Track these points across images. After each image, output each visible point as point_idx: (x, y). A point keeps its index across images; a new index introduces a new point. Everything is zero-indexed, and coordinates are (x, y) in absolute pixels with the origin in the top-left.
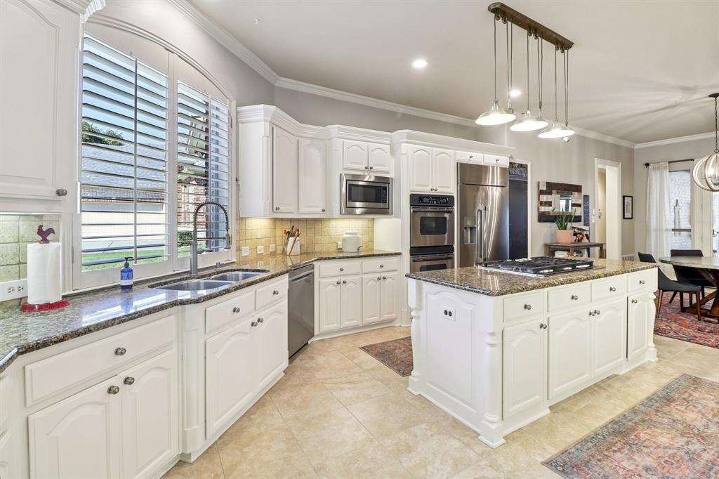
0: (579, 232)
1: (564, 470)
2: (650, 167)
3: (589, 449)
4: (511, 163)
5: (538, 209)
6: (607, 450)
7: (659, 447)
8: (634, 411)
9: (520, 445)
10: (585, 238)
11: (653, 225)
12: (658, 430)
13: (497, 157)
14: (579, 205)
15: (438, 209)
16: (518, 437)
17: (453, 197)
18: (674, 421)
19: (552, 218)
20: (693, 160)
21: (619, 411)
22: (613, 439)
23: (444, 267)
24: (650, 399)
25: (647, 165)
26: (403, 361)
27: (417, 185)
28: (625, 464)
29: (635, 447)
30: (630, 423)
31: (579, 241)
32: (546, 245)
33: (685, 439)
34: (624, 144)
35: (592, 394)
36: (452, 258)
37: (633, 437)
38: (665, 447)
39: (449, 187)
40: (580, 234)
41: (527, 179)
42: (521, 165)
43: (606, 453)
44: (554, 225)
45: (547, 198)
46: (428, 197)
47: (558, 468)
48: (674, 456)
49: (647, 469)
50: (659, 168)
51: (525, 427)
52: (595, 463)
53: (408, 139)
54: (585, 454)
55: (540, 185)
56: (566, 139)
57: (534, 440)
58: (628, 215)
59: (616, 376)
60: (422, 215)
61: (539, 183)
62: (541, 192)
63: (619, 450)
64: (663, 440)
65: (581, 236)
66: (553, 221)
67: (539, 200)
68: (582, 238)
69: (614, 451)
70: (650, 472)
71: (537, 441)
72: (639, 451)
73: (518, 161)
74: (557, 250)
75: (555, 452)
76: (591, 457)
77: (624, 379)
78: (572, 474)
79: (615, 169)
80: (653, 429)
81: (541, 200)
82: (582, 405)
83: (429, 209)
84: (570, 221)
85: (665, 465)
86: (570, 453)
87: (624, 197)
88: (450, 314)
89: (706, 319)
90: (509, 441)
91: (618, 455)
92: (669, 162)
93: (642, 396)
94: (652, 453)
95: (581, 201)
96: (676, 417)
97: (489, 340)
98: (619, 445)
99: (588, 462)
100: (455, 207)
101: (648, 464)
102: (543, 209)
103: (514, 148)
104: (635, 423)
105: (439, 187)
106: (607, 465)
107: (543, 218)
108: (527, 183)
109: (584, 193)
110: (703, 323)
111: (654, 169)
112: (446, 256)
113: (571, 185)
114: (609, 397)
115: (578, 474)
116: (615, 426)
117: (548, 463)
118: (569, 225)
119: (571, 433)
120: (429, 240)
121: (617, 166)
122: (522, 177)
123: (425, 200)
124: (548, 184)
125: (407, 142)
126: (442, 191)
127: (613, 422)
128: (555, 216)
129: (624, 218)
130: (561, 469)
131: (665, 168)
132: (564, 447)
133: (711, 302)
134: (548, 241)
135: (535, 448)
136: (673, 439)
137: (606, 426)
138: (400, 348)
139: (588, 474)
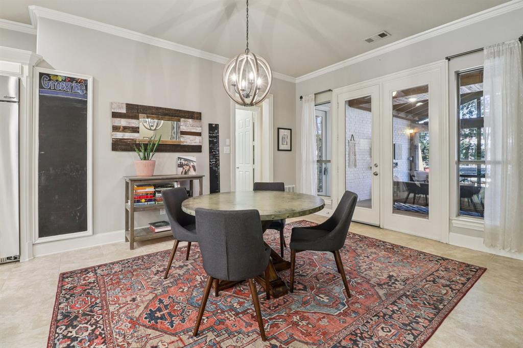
0: (186, 163)
2: (303, 99)
5: (113, 135)
14: (199, 134)
20: (330, 90)
31: (186, 173)
40: (187, 165)
41: (85, 97)
42: (73, 80)
45: (129, 123)
50: (308, 101)
55: (114, 106)
61: (111, 104)
62: (117, 115)
65: (188, 167)
68: (189, 170)
73: (66, 74)
79: (268, 100)
81: (115, 124)
87: (279, 129)
92: (315, 94)
95: (202, 130)
102: (121, 135)
107: (118, 146)
111: (305, 101)
122: (75, 94)
124: (131, 106)
129: (278, 149)
131: (312, 100)
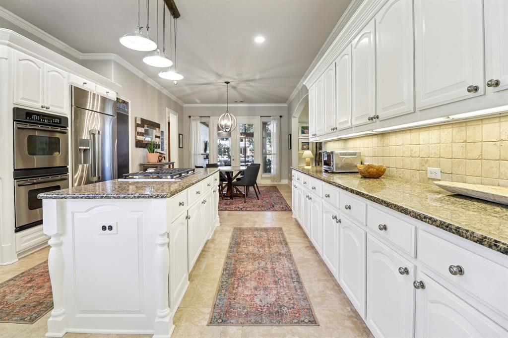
1: (222, 320)
2: (192, 118)
3: (225, 295)
4: (117, 98)
5: (136, 137)
6: (233, 289)
7: (251, 273)
8: (228, 257)
9: (186, 322)
10: (163, 159)
11: (193, 152)
12: (245, 263)
13: (108, 90)
14: (159, 137)
15: (50, 128)
16: (181, 316)
17: (66, 119)
18: (247, 254)
19: (145, 145)
20: (209, 117)
21: (223, 261)
22: (231, 280)
23: (58, 188)
24: (230, 247)
25: (190, 117)
26: (24, 306)
27: (23, 98)
28: (246, 292)
29: (242, 279)
30: (232, 266)
31: (160, 161)
32: (141, 165)
33: (257, 262)
34: (179, 102)
35: (204, 257)
36: (66, 179)
37: (238, 273)
38: (254, 271)
39: (62, 107)
41: (128, 113)
42: (124, 102)
43: (234, 292)
44: (146, 150)
45: (141, 130)
46: (38, 114)
47: (218, 321)
48: (259, 274)
49: (256, 289)
50: (195, 120)
51: (180, 304)
52: (233, 302)
53: (9, 41)
54: (225, 300)
55: (137, 119)
56: (175, 82)
57: (193, 311)
58: (181, 146)
59: (208, 241)
60: (31, 133)
61: (136, 118)
62: (137, 125)
63: (238, 286)
64: (250, 267)
66: (145, 147)
67: (136, 130)
69: (237, 288)
70: (258, 290)
71: (195, 310)
72: (246, 280)
73: (122, 98)
74: (149, 167)
75: (210, 311)
76: (229, 300)
77: (213, 240)
78: (228, 319)
79: (175, 116)
80: (243, 263)
81: (138, 131)
82: (203, 267)
83: (39, 127)
84: (156, 148)
85: (260, 281)
86: (217, 305)
87: (179, 134)
88: (110, 228)
89: (225, 198)
90: (176, 323)
91: (240, 289)
92: (200, 117)
93: (227, 247)
94: (251, 278)
95: (159, 135)
96: (246, 252)
97: (160, 240)
98: (236, 283)
99: (230, 304)
100: (69, 128)
101: (254, 286)
102: (139, 138)
103: (121, 86)
104: (234, 264)
105: (51, 105)
106: (239, 299)
107: (139, 144)
108: (128, 116)
109: (161, 130)
110: (225, 200)
111: (193, 120)
112: (59, 177)
113: (155, 123)
114: (213, 256)
115: (231, 317)
116: (227, 272)
117: (211, 323)
118: (156, 150)
119: (210, 290)
120: (38, 161)
121: (176, 115)
122: (124, 111)
123: (34, 117)
124: (142, 120)
125: (9, 45)
126: (54, 110)
127: (225, 269)
128: (146, 144)
129: (179, 147)
130: (221, 321)
131: (198, 120)
132: (212, 303)
133: (226, 188)
134: (142, 162)
135: (196, 316)
136: (253, 264)
137: (223, 274)
138: (12, 292)
139: (235, 312)
